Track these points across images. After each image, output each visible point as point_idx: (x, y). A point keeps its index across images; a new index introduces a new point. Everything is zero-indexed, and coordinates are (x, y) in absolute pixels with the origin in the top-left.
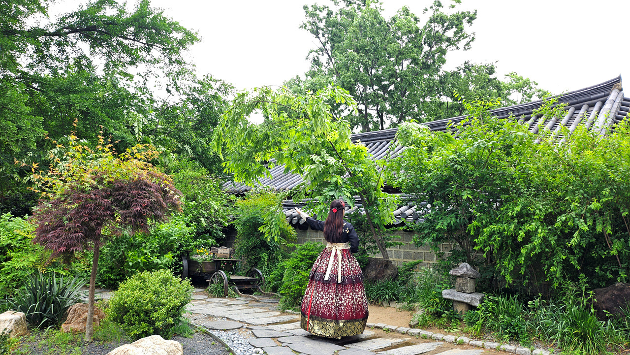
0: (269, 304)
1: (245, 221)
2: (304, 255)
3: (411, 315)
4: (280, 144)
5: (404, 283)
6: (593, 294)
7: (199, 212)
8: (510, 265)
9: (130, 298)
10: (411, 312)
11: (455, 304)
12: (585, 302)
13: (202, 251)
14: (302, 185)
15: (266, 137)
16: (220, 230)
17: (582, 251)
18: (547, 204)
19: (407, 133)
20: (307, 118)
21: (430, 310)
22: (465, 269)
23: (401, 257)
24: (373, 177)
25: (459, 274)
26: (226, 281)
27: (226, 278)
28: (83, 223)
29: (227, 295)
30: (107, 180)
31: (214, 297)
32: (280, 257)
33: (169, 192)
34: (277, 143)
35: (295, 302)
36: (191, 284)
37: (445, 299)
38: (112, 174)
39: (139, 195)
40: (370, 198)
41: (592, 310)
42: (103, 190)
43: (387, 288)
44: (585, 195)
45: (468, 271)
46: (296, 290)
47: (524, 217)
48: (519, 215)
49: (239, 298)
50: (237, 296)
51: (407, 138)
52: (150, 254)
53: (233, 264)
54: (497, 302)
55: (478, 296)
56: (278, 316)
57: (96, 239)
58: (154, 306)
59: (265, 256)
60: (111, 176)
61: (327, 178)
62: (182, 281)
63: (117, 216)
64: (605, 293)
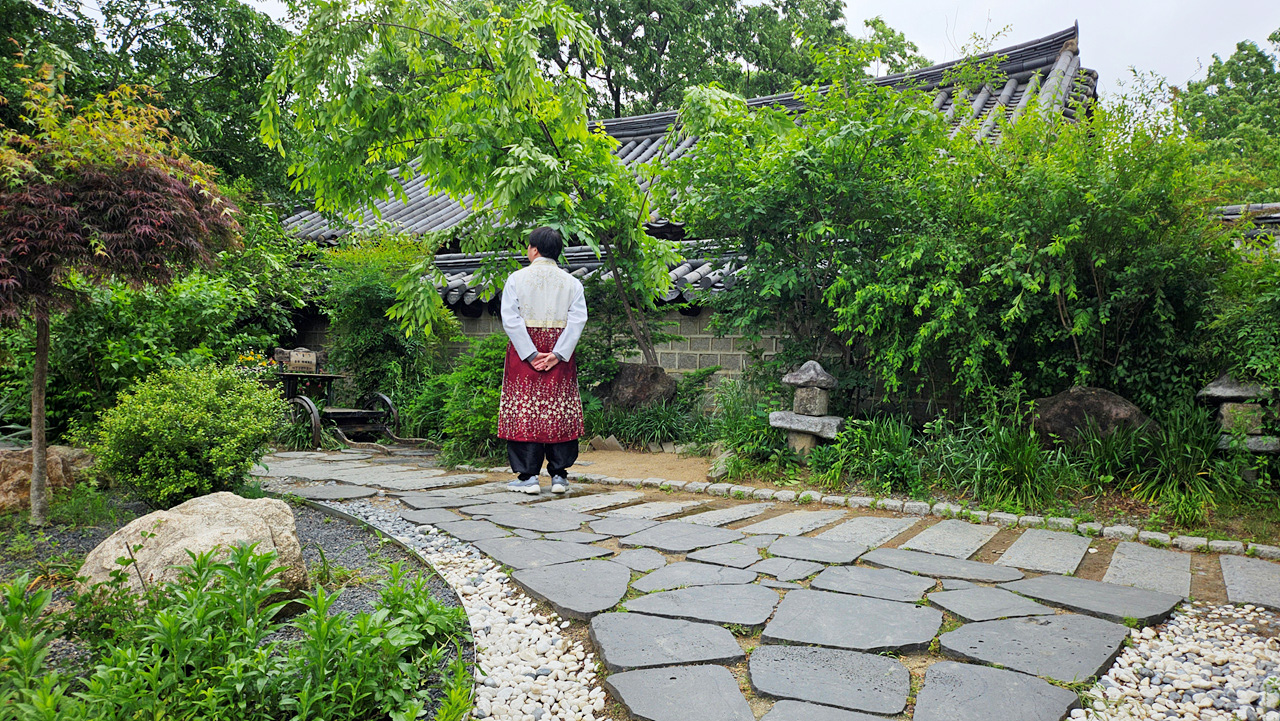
0: (414, 458)
1: (348, 295)
2: (489, 359)
3: (708, 462)
4: (427, 125)
5: (687, 409)
6: (1034, 405)
8: (896, 359)
9: (154, 419)
10: (703, 459)
11: (791, 437)
12: (1020, 421)
14: (480, 217)
15: (396, 107)
16: (286, 317)
17: (1019, 332)
18: (964, 248)
19: (700, 109)
21: (746, 449)
22: (812, 372)
23: (675, 366)
24: (629, 201)
25: (801, 382)
26: (315, 417)
27: (315, 410)
28: (15, 258)
29: (319, 446)
30: (63, 162)
31: (291, 449)
32: (427, 369)
33: (210, 199)
34: (419, 122)
35: (476, 448)
37: (774, 428)
39: (143, 200)
40: (624, 243)
41: (1032, 434)
42: (55, 186)
43: (658, 418)
44: (1034, 230)
45: (817, 375)
46: (478, 425)
47: (926, 270)
48: (917, 269)
49: (348, 450)
50: (341, 446)
51: (701, 119)
52: (155, 347)
53: (324, 384)
54: (867, 429)
55: (835, 421)
56: (442, 475)
58: (210, 434)
59: (394, 367)
60: (70, 155)
61: (538, 199)
63: (96, 245)
64: (1052, 405)
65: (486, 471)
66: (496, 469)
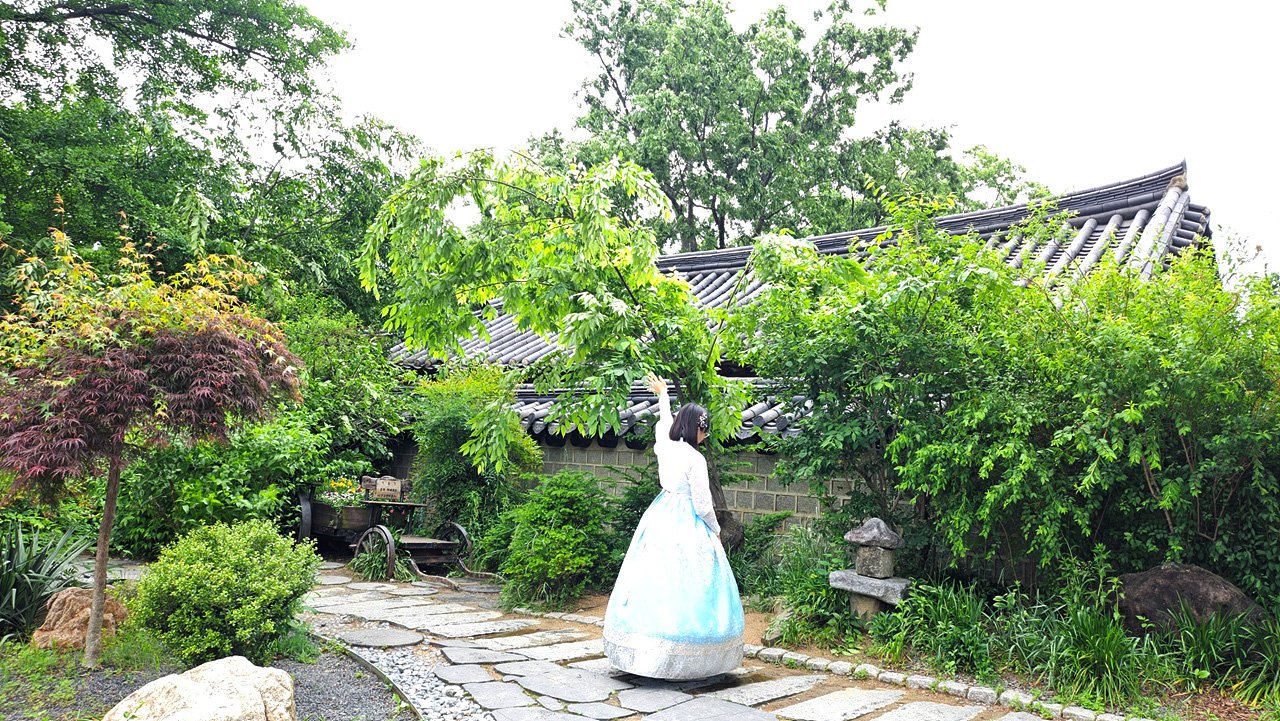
0: (478, 596)
1: (435, 426)
2: (556, 497)
3: (767, 620)
4: (511, 269)
5: (755, 556)
6: (1118, 584)
7: (338, 404)
8: (963, 523)
9: (184, 579)
10: (766, 615)
11: (853, 600)
12: (1102, 600)
13: (341, 484)
14: (554, 356)
15: (482, 252)
16: (381, 443)
17: (1101, 499)
18: (1036, 407)
19: (770, 256)
20: (569, 218)
21: (804, 611)
22: (875, 530)
23: (751, 506)
24: (700, 342)
25: (863, 541)
26: (391, 548)
27: (391, 540)
28: (84, 419)
29: (393, 576)
30: (140, 328)
31: (365, 579)
32: (505, 500)
33: (274, 358)
34: (503, 267)
35: (534, 591)
36: (316, 553)
37: (835, 590)
38: (152, 317)
39: (210, 362)
40: (693, 385)
41: (1117, 616)
42: (130, 349)
44: (1110, 391)
45: (881, 534)
46: (537, 567)
47: (992, 431)
48: (983, 427)
49: (418, 583)
50: (413, 578)
51: (771, 266)
52: (228, 488)
53: (407, 513)
54: (935, 597)
55: (898, 585)
56: (497, 619)
57: (112, 452)
58: (232, 595)
59: (474, 497)
60: (149, 321)
61: (609, 341)
62: (297, 546)
63: (159, 406)
64: (1142, 582)
65: (542, 616)
66: (552, 615)
